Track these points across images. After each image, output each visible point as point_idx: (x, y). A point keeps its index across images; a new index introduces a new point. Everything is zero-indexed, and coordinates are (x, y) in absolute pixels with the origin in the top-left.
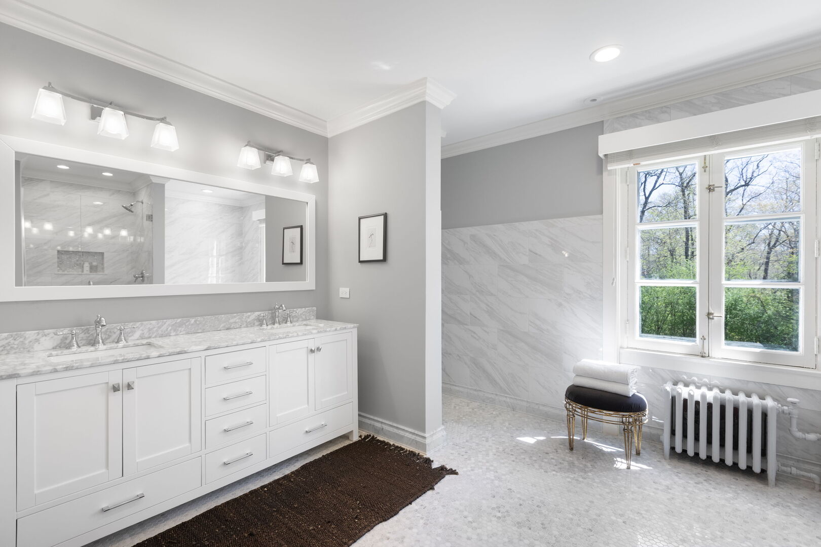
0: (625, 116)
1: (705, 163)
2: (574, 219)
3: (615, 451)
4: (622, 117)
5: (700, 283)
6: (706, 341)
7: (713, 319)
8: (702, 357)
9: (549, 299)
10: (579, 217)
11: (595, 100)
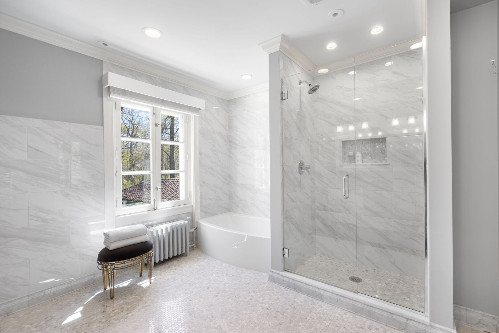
0: (118, 66)
1: (154, 111)
2: (80, 125)
3: (130, 282)
4: (116, 65)
5: (153, 172)
6: (155, 202)
7: (158, 190)
8: (154, 210)
9: (55, 192)
10: (84, 125)
11: (106, 45)
